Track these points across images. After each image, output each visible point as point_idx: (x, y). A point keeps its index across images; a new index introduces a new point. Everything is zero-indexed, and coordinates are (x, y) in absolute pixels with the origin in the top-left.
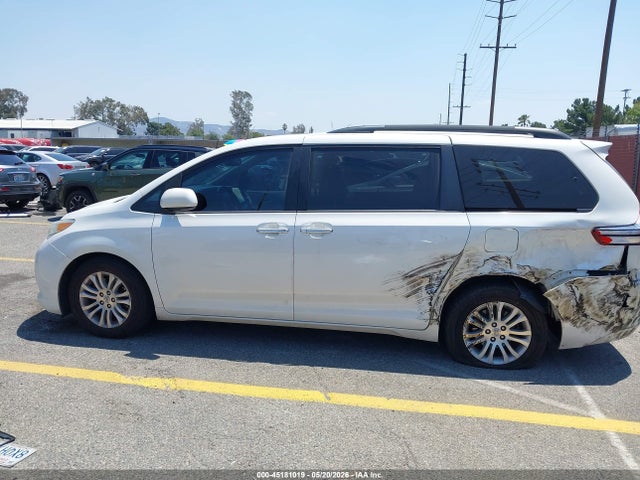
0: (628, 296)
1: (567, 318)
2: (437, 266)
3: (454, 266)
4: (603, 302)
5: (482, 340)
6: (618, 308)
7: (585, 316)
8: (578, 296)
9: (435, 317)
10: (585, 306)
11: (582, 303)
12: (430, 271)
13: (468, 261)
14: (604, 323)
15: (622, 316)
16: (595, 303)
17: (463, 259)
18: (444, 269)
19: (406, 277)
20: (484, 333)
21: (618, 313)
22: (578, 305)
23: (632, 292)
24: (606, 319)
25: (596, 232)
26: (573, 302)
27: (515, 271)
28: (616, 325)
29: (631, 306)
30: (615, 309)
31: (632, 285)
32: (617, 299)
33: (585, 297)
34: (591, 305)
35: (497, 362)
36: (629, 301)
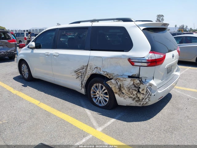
0: (140, 88)
1: (116, 93)
2: (82, 69)
3: (86, 69)
4: (129, 89)
5: (96, 96)
6: (136, 92)
7: (123, 93)
8: (119, 85)
9: (83, 86)
10: (122, 89)
11: (121, 88)
12: (81, 70)
13: (90, 68)
14: (131, 97)
15: (139, 96)
16: (126, 89)
17: (89, 67)
18: (84, 70)
19: (76, 72)
20: (97, 94)
21: (136, 94)
22: (119, 88)
23: (141, 86)
24: (132, 96)
25: (129, 60)
26: (117, 87)
27: (102, 73)
28: (137, 99)
29: (142, 92)
30: (135, 93)
31: (141, 83)
32: (135, 88)
33: (121, 85)
34: (124, 89)
35: (100, 105)
36: (140, 90)
